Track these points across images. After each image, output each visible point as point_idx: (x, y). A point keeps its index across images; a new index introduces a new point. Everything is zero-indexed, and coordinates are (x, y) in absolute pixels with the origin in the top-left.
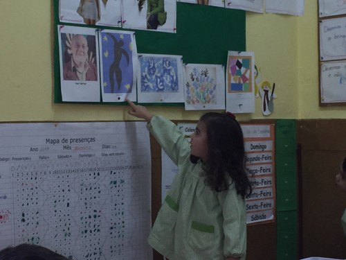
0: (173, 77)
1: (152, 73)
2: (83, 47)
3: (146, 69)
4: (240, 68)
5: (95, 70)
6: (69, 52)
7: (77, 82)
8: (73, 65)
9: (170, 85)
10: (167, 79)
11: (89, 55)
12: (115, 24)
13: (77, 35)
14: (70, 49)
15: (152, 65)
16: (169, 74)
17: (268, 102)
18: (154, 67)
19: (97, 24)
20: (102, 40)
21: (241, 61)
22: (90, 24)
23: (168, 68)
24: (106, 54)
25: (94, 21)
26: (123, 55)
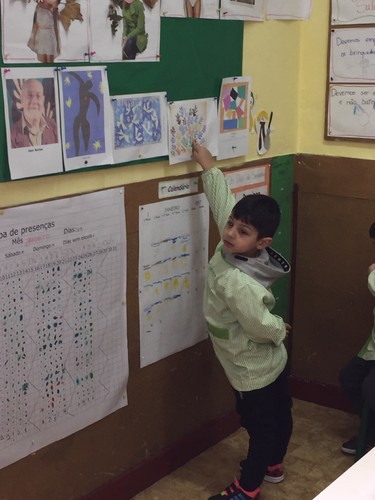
0: (154, 122)
1: (129, 120)
2: (38, 96)
3: (122, 116)
4: (235, 99)
5: (55, 128)
6: (19, 106)
7: (31, 148)
8: (24, 125)
9: (151, 134)
10: (147, 127)
11: (46, 108)
12: (81, 58)
13: (30, 81)
14: (19, 101)
15: (128, 110)
16: (150, 119)
17: (264, 138)
18: (131, 112)
19: (56, 61)
20: (63, 83)
21: (236, 89)
22: (47, 62)
23: (149, 111)
24: (69, 103)
25: (52, 57)
26: (91, 101)
